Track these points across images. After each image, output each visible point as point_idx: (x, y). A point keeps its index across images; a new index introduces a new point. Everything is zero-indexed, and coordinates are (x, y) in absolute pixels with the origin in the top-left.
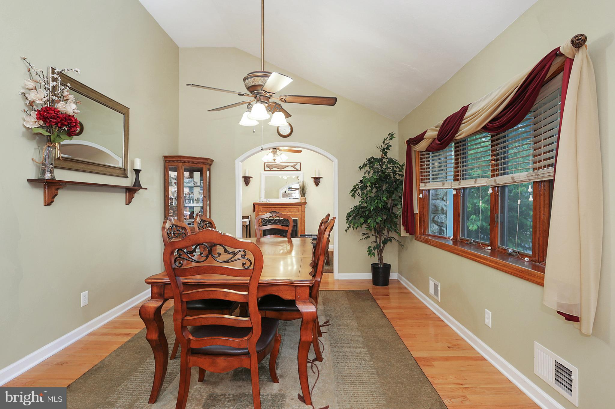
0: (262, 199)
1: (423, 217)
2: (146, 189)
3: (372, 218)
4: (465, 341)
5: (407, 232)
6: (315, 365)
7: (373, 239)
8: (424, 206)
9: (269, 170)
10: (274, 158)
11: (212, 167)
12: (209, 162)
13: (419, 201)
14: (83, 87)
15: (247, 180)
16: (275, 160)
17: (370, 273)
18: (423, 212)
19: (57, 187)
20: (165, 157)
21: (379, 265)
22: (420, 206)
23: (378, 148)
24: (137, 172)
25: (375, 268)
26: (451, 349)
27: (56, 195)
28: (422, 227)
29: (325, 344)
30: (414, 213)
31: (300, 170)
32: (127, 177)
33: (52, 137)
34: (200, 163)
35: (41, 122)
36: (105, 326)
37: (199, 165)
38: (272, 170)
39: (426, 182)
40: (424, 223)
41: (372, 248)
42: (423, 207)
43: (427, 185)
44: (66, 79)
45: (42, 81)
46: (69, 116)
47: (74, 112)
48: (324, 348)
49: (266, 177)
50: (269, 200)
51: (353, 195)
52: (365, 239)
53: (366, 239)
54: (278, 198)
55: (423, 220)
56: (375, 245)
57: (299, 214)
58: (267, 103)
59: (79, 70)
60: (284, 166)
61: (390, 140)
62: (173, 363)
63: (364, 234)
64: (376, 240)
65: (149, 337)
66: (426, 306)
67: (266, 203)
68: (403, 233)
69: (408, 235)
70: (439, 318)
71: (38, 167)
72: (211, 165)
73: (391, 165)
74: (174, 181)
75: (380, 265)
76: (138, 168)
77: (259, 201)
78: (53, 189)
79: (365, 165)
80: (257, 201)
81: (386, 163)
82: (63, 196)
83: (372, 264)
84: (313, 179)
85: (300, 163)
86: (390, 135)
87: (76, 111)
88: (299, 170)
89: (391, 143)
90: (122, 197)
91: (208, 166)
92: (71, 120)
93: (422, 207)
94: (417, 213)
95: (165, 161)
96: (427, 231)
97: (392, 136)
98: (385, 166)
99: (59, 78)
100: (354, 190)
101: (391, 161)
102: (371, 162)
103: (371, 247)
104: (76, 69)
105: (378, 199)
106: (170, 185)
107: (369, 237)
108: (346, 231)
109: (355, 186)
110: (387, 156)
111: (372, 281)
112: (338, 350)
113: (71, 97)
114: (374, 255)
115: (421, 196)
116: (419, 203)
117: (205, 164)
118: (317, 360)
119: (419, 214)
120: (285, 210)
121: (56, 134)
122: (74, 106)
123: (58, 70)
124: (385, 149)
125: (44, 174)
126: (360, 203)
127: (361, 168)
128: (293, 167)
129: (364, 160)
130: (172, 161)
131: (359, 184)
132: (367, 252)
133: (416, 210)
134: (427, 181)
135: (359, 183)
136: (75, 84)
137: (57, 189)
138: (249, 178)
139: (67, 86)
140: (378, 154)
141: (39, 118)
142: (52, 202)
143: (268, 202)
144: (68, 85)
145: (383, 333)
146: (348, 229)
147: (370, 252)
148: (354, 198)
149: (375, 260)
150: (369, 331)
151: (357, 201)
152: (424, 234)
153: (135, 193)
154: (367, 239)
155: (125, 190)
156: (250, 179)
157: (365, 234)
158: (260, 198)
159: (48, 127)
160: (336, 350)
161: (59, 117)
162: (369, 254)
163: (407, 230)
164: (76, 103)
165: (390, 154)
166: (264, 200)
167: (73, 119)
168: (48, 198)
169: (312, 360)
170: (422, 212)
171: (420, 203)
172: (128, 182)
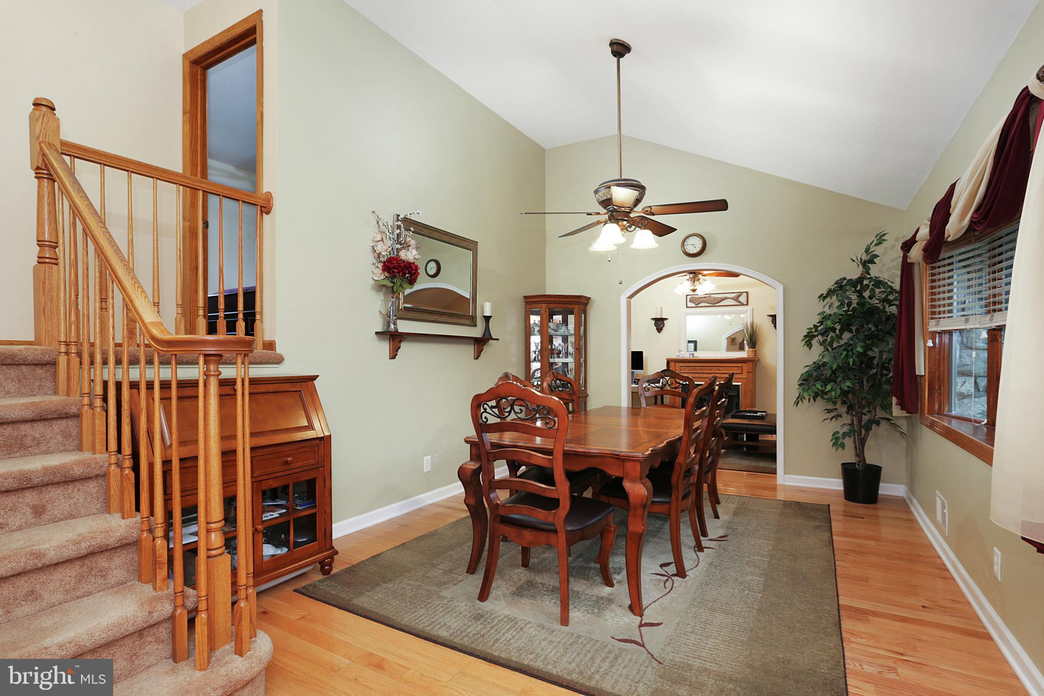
0: (681, 353)
1: (937, 382)
2: (498, 339)
3: (836, 382)
4: (971, 606)
5: (901, 409)
6: (672, 580)
7: (847, 419)
8: (939, 362)
9: (694, 305)
10: (692, 288)
11: (588, 307)
12: (582, 300)
13: (927, 353)
14: (426, 228)
15: (659, 323)
16: (694, 290)
17: (840, 478)
18: (937, 374)
19: (400, 339)
20: (525, 297)
21: (857, 466)
22: (929, 363)
23: (854, 261)
24: (487, 319)
25: (849, 472)
26: (928, 610)
27: (399, 348)
28: (936, 400)
29: (703, 561)
30: (917, 374)
31: (747, 304)
32: (475, 326)
33: (394, 288)
34: (571, 303)
35: (386, 274)
36: (448, 500)
37: (569, 305)
38: (699, 305)
39: (940, 318)
40: (940, 394)
41: (840, 435)
42: (937, 363)
43: (941, 324)
44: (408, 223)
45: (387, 232)
46: (410, 263)
47: (415, 259)
48: (698, 565)
50: (693, 354)
51: (809, 344)
52: (832, 419)
53: (834, 419)
55: (937, 388)
56: (846, 429)
57: (744, 377)
58: (626, 220)
59: (420, 212)
60: (718, 298)
61: (876, 245)
62: (503, 545)
63: (829, 411)
64: (853, 421)
65: (468, 502)
66: (931, 545)
67: (688, 358)
68: (896, 411)
69: (904, 413)
70: (944, 565)
71: (384, 319)
72: (586, 304)
73: (881, 290)
74: (537, 329)
75: (859, 465)
76: (488, 314)
77: (677, 356)
78: (397, 340)
79: (830, 293)
81: (871, 287)
82: (406, 348)
83: (842, 464)
84: (768, 318)
85: (747, 292)
86: (878, 237)
87: (417, 257)
88: (745, 303)
89: (878, 251)
90: (470, 349)
91: (582, 307)
92: (411, 267)
93: (935, 364)
94: (923, 374)
95: (526, 302)
96: (946, 409)
97: (881, 238)
98: (870, 292)
99: (402, 225)
100: (809, 337)
101: (878, 283)
102: (841, 287)
103: (838, 432)
104: (418, 211)
105: (848, 351)
106: (532, 334)
107: (840, 416)
108: (797, 404)
109: (811, 329)
110: (870, 275)
111: (843, 493)
112: (718, 571)
113: (413, 242)
114: (843, 446)
115: (930, 344)
116: (927, 356)
117: (578, 303)
118: (678, 576)
119: (929, 376)
120: (719, 370)
121: (398, 283)
122: (414, 252)
123: (402, 216)
124: (868, 263)
125: (389, 326)
126: (821, 357)
127: (822, 298)
128: (736, 299)
129: (830, 284)
130: (534, 302)
131: (819, 325)
132: (832, 440)
133: (921, 369)
134: (947, 315)
135: (818, 323)
136: (418, 227)
137: (400, 342)
138: (663, 320)
139: (410, 230)
140: (854, 272)
141: (384, 270)
142: (396, 355)
143: (691, 358)
144: (412, 229)
145: (809, 565)
146: (800, 402)
147: (837, 442)
148: (810, 349)
149: (849, 456)
150: (785, 559)
151: (816, 353)
152: (940, 413)
153: (484, 345)
154: (837, 419)
155: (473, 341)
156: (665, 321)
157: (832, 411)
158: (679, 351)
159: (392, 278)
160: (716, 571)
161: (400, 267)
162: (835, 445)
163: (903, 407)
164: (417, 248)
165: (874, 271)
166: (685, 355)
167: (414, 266)
168: (393, 352)
169: (671, 574)
170: (935, 372)
171: (929, 355)
172: (477, 332)
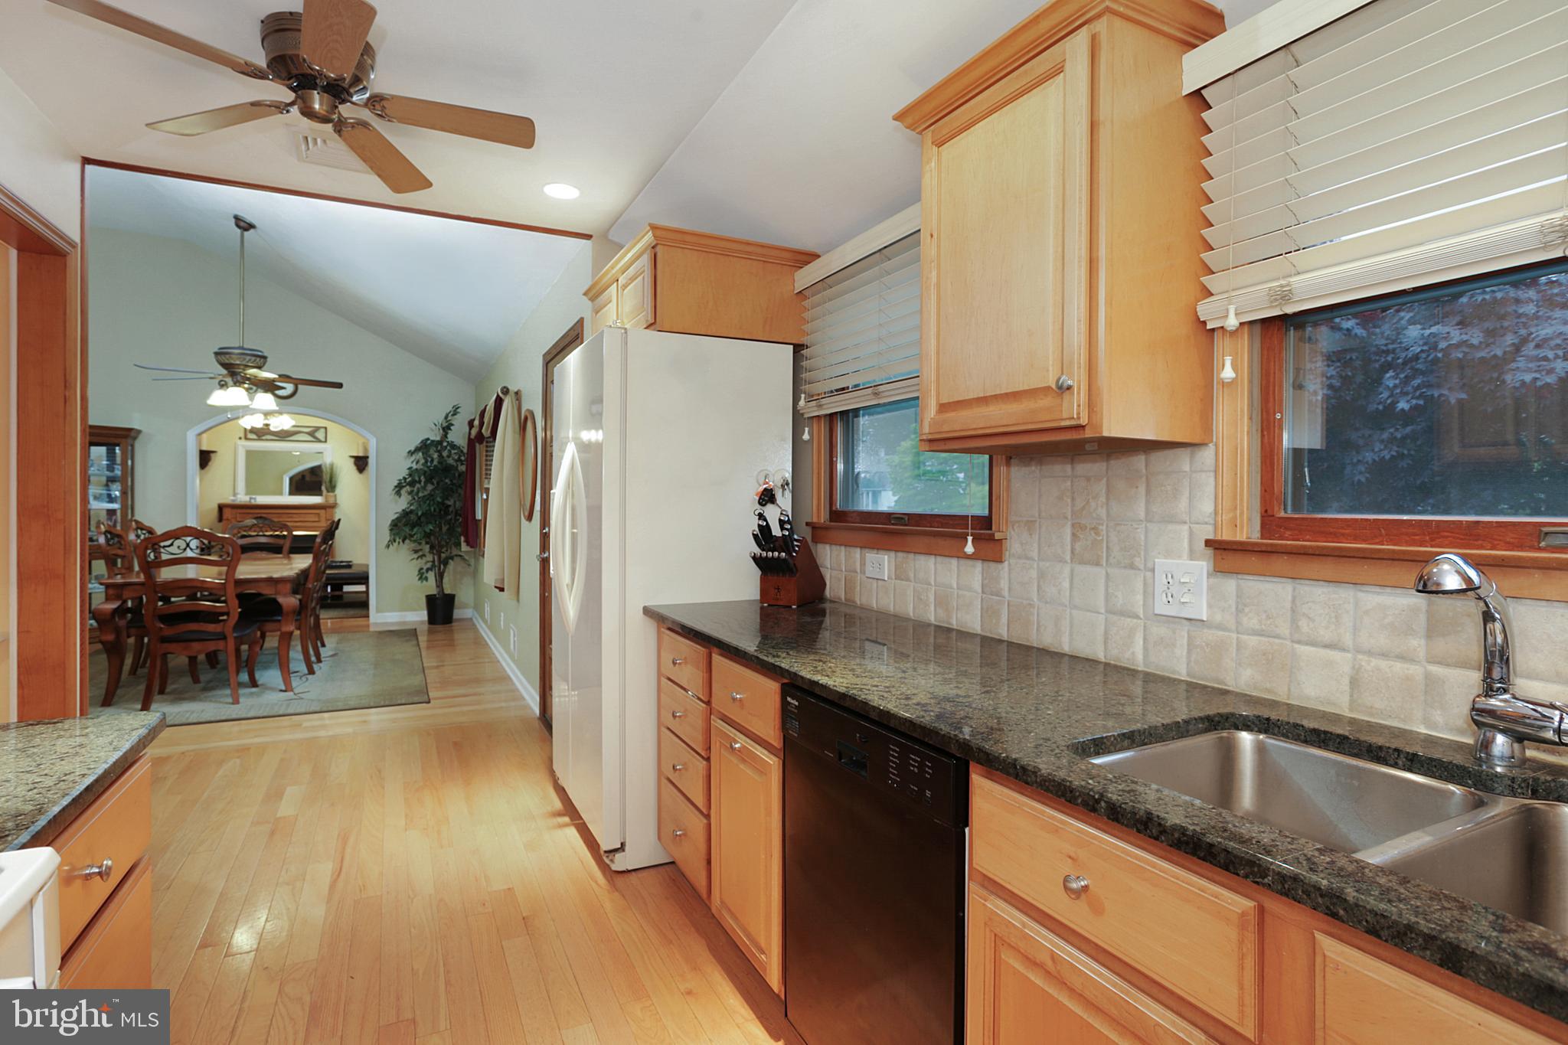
0: (239, 496)
3: (421, 526)
5: (467, 545)
7: (429, 557)
9: (256, 438)
10: (265, 422)
11: (138, 442)
12: (130, 433)
15: (205, 457)
16: (267, 425)
17: (425, 609)
21: (437, 596)
23: (436, 425)
25: (431, 600)
30: (478, 517)
31: (326, 441)
34: (118, 435)
38: (261, 439)
41: (424, 571)
49: (250, 454)
50: (255, 499)
51: (398, 493)
52: (417, 557)
53: (419, 557)
54: (281, 493)
56: (429, 565)
57: (321, 525)
60: (287, 431)
61: (452, 415)
63: (415, 551)
64: (434, 558)
67: (248, 503)
68: (464, 547)
69: (469, 548)
72: (136, 438)
73: (455, 452)
75: (439, 595)
77: (233, 501)
79: (417, 450)
80: (228, 499)
81: (448, 448)
83: (426, 596)
84: (353, 460)
85: (326, 428)
86: (453, 409)
88: (323, 440)
89: (453, 419)
91: (130, 442)
97: (455, 411)
98: (447, 452)
100: (399, 488)
101: (453, 446)
102: (425, 446)
103: (422, 568)
105: (430, 500)
107: (424, 555)
108: (388, 547)
109: (401, 480)
110: (448, 438)
111: (427, 620)
114: (426, 579)
117: (126, 436)
120: (291, 517)
124: (446, 429)
126: (408, 505)
127: (411, 453)
128: (311, 434)
129: (418, 442)
131: (407, 477)
132: (417, 574)
135: (407, 475)
138: (211, 454)
140: (436, 436)
143: (253, 502)
146: (391, 544)
147: (422, 576)
148: (399, 497)
149: (433, 591)
151: (402, 503)
154: (421, 558)
156: (213, 455)
157: (418, 551)
158: (235, 494)
162: (420, 579)
163: (468, 543)
165: (451, 437)
166: (242, 498)
